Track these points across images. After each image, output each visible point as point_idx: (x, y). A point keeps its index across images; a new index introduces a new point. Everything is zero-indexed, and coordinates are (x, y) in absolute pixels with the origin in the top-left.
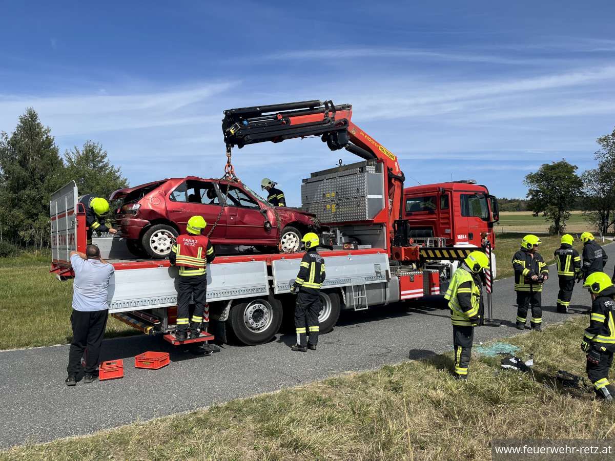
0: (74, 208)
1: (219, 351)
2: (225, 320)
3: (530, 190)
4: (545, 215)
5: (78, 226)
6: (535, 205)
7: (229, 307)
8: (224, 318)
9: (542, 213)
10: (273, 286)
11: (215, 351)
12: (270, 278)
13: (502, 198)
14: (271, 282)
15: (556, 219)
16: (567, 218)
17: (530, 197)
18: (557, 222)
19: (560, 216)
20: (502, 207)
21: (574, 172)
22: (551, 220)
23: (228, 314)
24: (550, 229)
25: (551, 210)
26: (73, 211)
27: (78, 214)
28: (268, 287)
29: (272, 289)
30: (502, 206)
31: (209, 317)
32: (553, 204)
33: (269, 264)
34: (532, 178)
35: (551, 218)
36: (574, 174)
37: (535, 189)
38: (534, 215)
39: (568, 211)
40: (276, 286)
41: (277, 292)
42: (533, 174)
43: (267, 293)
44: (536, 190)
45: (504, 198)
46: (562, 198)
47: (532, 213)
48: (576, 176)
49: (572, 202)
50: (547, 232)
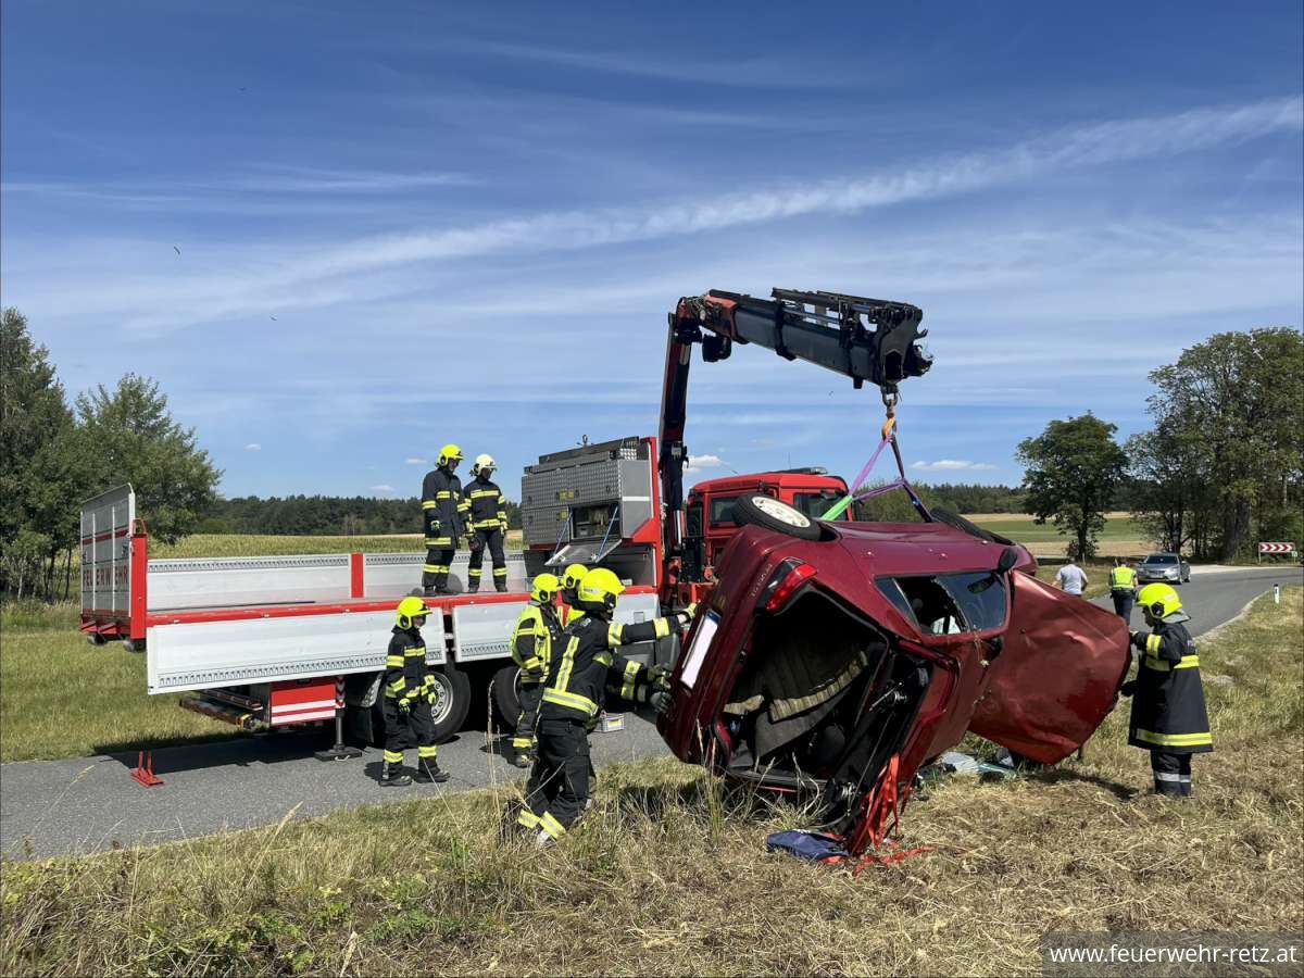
0: (127, 525)
1: (360, 755)
2: (371, 704)
3: (1028, 472)
4: (1057, 522)
5: (133, 554)
6: (1040, 501)
7: (377, 683)
8: (370, 701)
9: (1054, 518)
10: (453, 649)
11: (352, 756)
12: (450, 636)
13: (998, 486)
14: (450, 643)
15: (1078, 529)
16: (1099, 526)
17: (1029, 486)
18: (1082, 534)
19: (1086, 525)
20: (996, 505)
21: (1110, 436)
22: (1069, 532)
23: (375, 695)
24: (1070, 550)
25: (1069, 511)
26: (127, 531)
27: (135, 536)
28: (444, 650)
29: (451, 655)
30: (998, 502)
31: (344, 700)
32: (1072, 500)
33: (447, 613)
34: (1031, 449)
35: (1068, 527)
36: (1111, 440)
37: (1038, 470)
38: (1037, 522)
39: (1100, 513)
40: (458, 649)
41: (460, 659)
42: (1032, 441)
43: (443, 660)
44: (1042, 473)
45: (1001, 486)
46: (1090, 487)
47: (1034, 517)
48: (1114, 444)
49: (1109, 496)
50: (1064, 556)
